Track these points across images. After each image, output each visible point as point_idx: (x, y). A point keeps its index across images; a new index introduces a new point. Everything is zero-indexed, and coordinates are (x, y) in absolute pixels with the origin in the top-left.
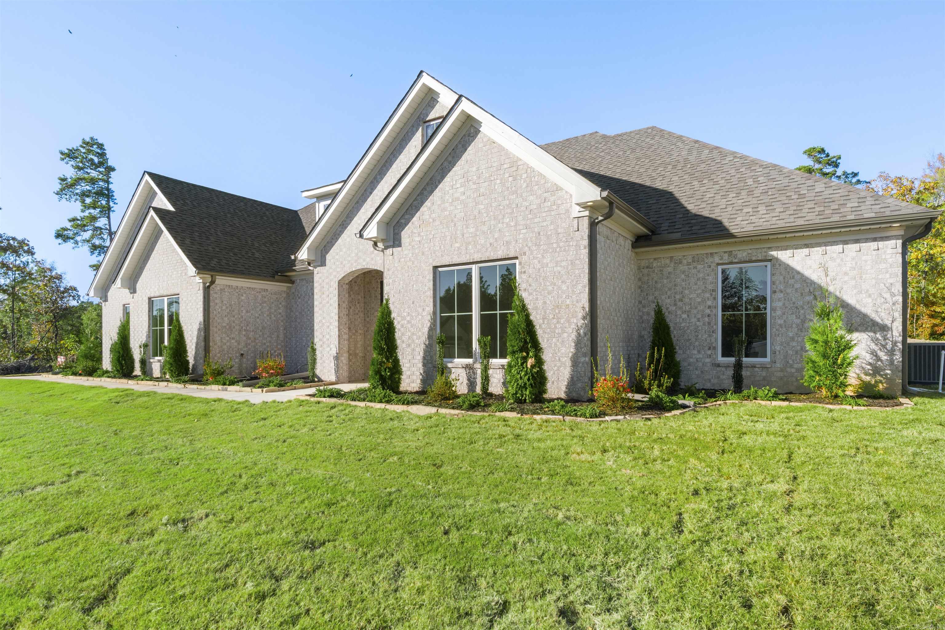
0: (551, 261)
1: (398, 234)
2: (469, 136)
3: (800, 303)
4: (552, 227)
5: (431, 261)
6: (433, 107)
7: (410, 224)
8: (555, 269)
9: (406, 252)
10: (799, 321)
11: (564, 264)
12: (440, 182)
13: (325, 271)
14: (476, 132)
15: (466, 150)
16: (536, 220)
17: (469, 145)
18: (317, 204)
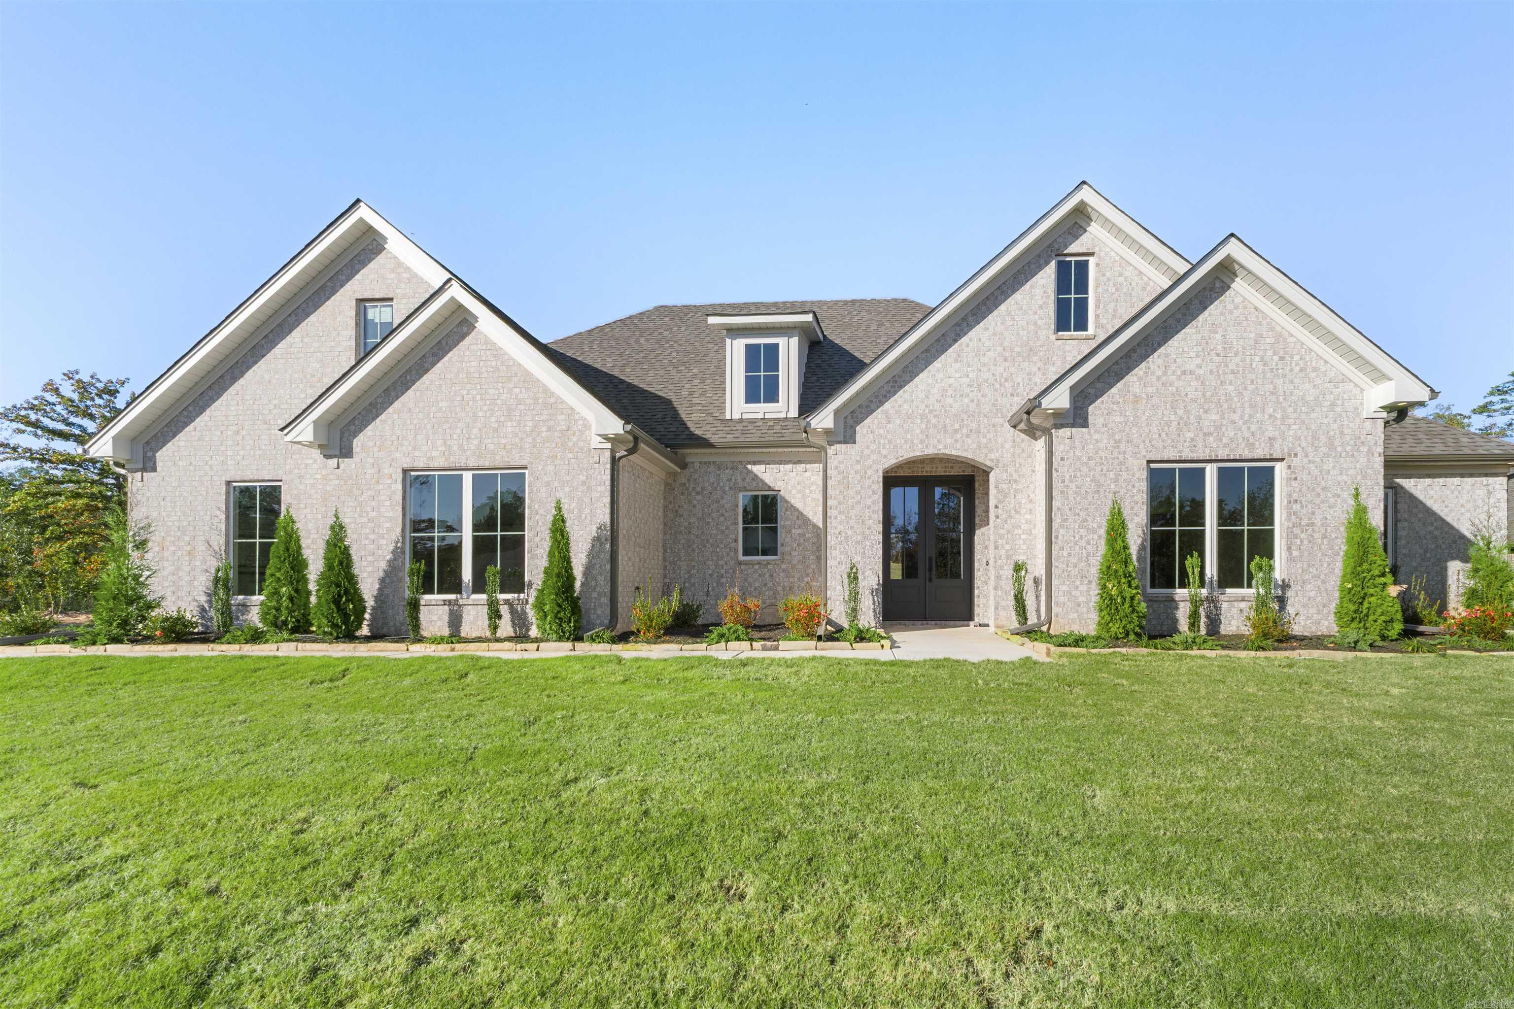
0: (1334, 467)
1: (1082, 408)
2: (1212, 290)
3: (1423, 533)
4: (1335, 426)
5: (1144, 452)
6: (1076, 237)
7: (1105, 397)
8: (1339, 478)
9: (1096, 436)
10: (1421, 551)
11: (1351, 472)
12: (1160, 345)
13: (853, 452)
14: (1223, 287)
15: (1205, 308)
16: (1314, 415)
17: (1212, 303)
18: (728, 341)
